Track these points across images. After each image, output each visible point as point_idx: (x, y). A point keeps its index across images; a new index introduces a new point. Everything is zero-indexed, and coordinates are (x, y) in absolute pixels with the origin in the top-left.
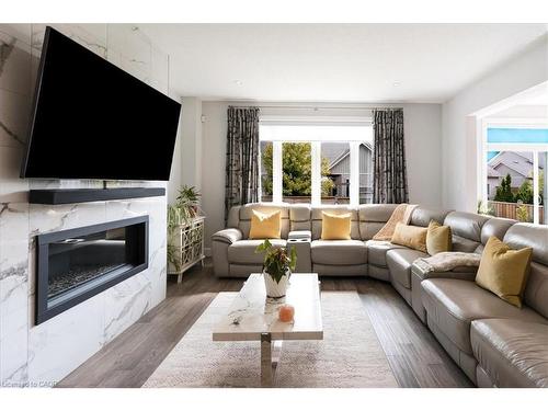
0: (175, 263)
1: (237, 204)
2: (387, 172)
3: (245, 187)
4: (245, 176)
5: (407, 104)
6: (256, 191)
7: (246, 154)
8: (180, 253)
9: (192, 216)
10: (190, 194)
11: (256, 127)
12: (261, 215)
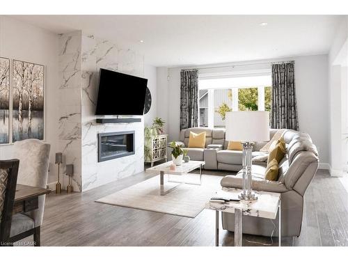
0: (150, 157)
1: (185, 128)
2: (281, 107)
3: (190, 118)
4: (190, 111)
5: (298, 57)
6: (196, 121)
7: (190, 98)
8: (152, 152)
9: (158, 134)
10: (159, 122)
11: (196, 82)
12: (194, 134)
